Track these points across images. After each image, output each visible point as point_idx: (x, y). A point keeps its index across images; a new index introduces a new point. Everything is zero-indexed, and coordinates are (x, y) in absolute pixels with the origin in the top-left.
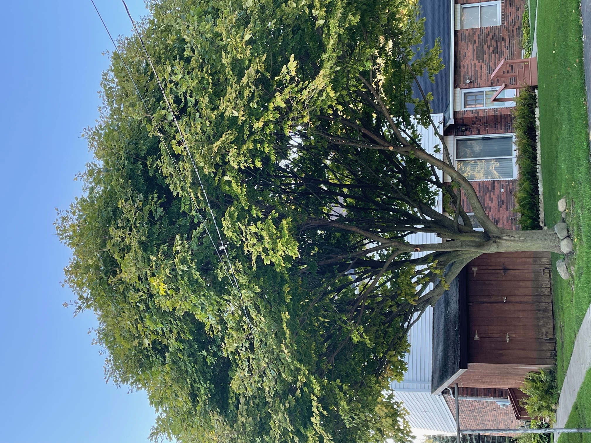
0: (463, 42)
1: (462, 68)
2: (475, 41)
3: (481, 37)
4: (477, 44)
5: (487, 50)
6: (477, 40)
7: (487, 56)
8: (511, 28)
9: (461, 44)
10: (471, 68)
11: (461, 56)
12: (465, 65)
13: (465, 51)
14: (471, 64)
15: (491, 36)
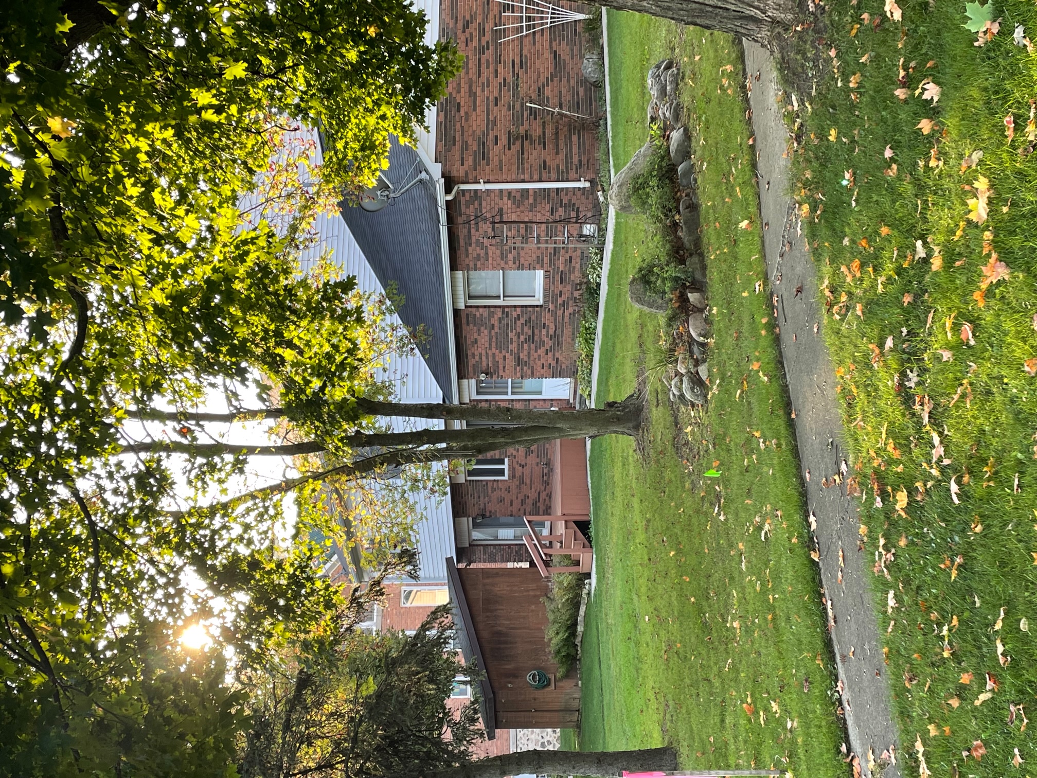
0: (471, 325)
1: (469, 357)
2: (493, 325)
3: (504, 322)
4: (496, 329)
5: (515, 339)
6: (496, 324)
7: (515, 345)
8: (560, 313)
9: (465, 329)
10: (487, 358)
11: (469, 342)
12: (476, 353)
13: (476, 336)
14: (487, 354)
15: (522, 321)
